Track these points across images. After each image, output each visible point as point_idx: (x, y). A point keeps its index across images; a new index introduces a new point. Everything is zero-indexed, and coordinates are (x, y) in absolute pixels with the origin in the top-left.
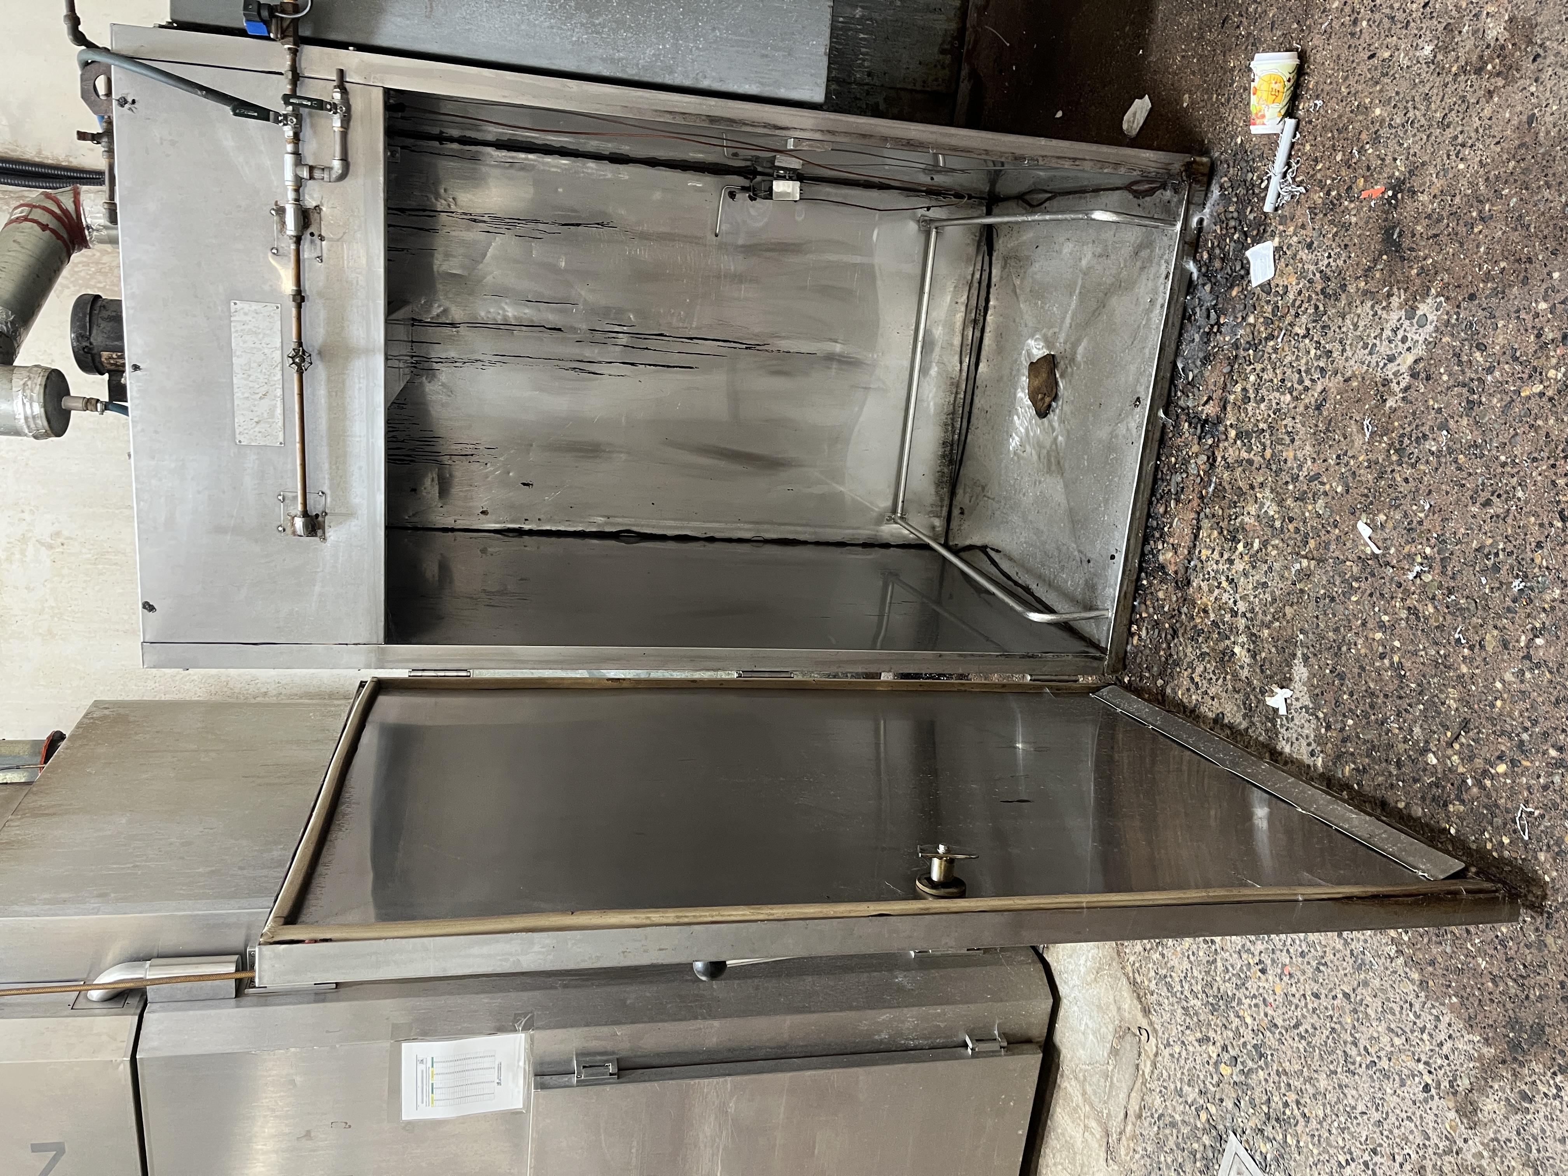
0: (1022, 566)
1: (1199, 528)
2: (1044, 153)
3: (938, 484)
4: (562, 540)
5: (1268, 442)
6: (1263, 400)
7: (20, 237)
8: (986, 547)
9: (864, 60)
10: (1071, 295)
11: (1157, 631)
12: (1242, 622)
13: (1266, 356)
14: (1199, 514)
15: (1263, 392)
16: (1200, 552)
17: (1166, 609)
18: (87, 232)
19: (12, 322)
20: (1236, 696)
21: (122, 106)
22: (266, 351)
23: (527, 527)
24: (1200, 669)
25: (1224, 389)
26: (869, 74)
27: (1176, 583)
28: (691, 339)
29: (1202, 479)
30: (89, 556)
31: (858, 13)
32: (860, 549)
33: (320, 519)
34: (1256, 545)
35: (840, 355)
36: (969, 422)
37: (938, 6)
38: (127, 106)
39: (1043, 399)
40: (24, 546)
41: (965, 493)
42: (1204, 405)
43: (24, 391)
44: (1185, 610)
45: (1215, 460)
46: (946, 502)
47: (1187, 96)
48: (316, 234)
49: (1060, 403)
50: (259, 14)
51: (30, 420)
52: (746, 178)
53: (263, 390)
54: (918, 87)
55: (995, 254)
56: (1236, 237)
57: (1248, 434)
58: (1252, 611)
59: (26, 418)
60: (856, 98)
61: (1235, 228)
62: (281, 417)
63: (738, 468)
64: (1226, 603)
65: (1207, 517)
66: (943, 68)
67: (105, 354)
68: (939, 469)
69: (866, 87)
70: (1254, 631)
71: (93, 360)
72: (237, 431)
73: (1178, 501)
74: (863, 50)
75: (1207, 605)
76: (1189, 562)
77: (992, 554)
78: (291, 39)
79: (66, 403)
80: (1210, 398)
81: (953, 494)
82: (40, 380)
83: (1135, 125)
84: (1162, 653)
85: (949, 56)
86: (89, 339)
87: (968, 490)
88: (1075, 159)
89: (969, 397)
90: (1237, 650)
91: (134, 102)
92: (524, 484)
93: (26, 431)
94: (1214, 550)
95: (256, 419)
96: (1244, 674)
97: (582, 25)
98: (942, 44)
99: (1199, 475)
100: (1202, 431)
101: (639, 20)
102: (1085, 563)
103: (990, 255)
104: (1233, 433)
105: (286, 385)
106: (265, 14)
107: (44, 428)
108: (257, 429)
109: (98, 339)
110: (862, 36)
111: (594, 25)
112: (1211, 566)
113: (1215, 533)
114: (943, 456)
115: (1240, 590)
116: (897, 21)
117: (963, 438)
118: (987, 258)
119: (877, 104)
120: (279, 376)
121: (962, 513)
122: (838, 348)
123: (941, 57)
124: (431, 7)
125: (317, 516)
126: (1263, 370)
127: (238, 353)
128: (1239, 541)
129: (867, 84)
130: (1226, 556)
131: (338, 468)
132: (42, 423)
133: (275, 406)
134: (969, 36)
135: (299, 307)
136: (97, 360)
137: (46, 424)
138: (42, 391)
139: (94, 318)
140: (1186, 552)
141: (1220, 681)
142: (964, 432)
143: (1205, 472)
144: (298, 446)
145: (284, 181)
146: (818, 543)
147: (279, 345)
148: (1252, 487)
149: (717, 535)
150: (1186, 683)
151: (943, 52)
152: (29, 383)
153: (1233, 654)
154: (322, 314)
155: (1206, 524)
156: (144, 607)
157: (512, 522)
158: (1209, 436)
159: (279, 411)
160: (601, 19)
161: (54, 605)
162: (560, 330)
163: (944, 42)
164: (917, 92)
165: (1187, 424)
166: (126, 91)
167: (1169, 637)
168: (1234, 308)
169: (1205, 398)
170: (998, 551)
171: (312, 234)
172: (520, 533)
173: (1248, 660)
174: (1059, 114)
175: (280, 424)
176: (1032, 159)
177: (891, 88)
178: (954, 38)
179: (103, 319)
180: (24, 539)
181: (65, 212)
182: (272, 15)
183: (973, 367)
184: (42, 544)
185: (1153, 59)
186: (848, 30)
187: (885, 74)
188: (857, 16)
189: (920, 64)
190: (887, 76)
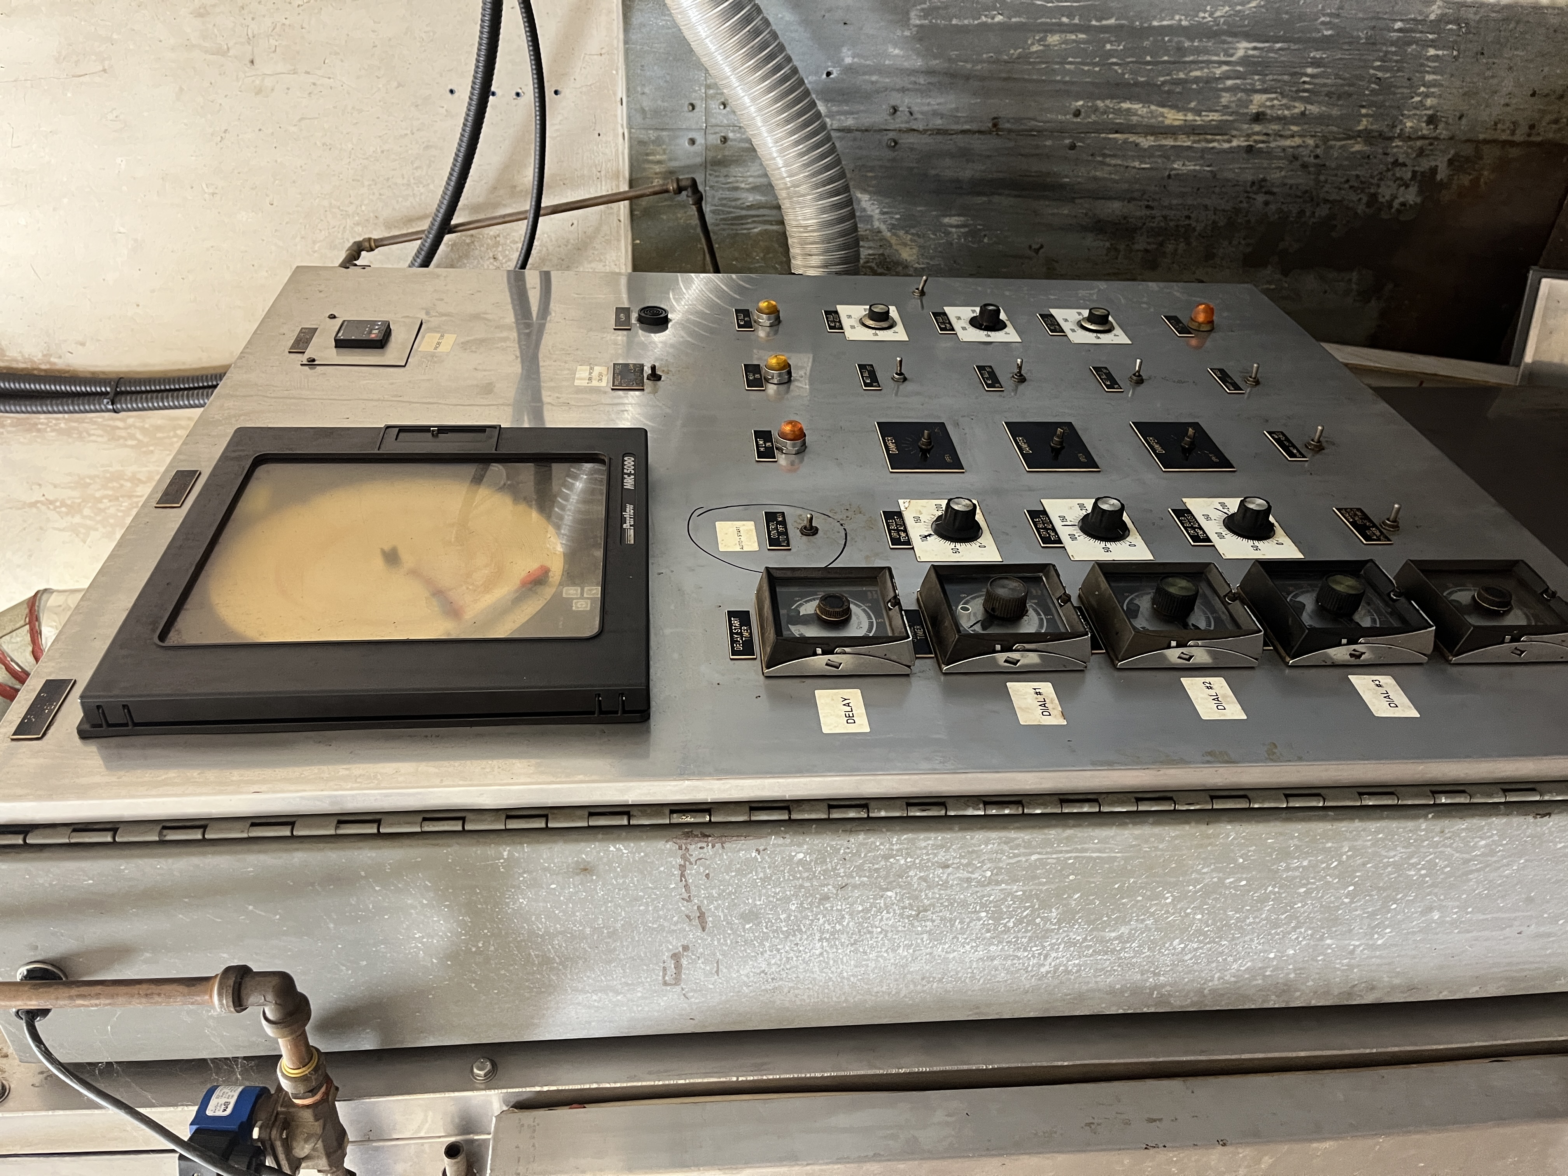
9: (1427, 96)
26: (1432, 120)
54: (1519, 137)
60: (1396, 163)
69: (1419, 143)
74: (1429, 78)
97: (1071, 943)
101: (1228, 918)
110: (1432, 52)
111: (1102, 941)
119: (1434, 171)
124: (678, 967)
129: (1423, 137)
164: (1512, 144)
186: (1409, 44)
187: (1460, 118)
188: (1432, 17)
189: (1533, 95)
190: (1464, 121)
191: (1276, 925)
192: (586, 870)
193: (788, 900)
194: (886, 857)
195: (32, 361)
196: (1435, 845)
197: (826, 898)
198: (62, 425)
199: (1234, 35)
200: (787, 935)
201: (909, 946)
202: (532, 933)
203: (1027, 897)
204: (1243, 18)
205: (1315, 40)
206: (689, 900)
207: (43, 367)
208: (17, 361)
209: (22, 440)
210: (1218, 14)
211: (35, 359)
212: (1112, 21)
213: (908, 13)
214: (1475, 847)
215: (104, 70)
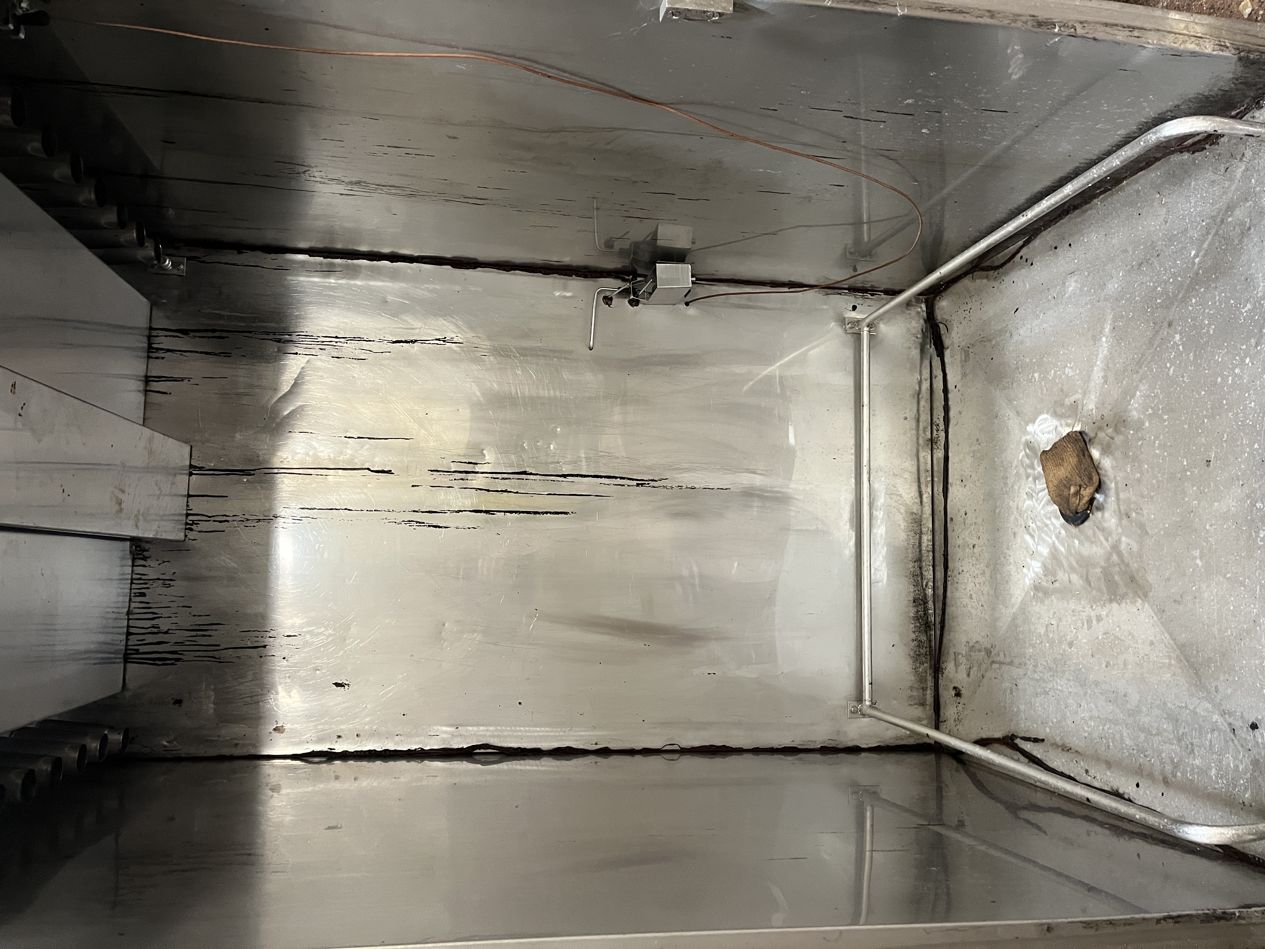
0: (1096, 758)
2: (1083, 18)
3: (917, 658)
4: (391, 764)
8: (1013, 737)
10: (1095, 339)
23: (339, 748)
28: (565, 476)
32: (818, 757)
35: (761, 490)
36: (946, 568)
39: (1077, 493)
41: (957, 665)
46: (930, 683)
49: (1112, 492)
52: (624, 280)
55: (947, 354)
63: (637, 645)
68: (913, 636)
77: (1028, 747)
81: (937, 670)
87: (962, 659)
88: (1133, 28)
89: (940, 538)
92: (337, 685)
102: (1245, 733)
103: (941, 354)
114: (917, 618)
117: (941, 591)
118: (937, 361)
121: (958, 694)
122: (758, 481)
142: (940, 584)
146: (757, 751)
149: (613, 746)
157: (320, 740)
162: (389, 472)
170: (1036, 740)
172: (330, 756)
176: (1064, 25)
183: (940, 497)
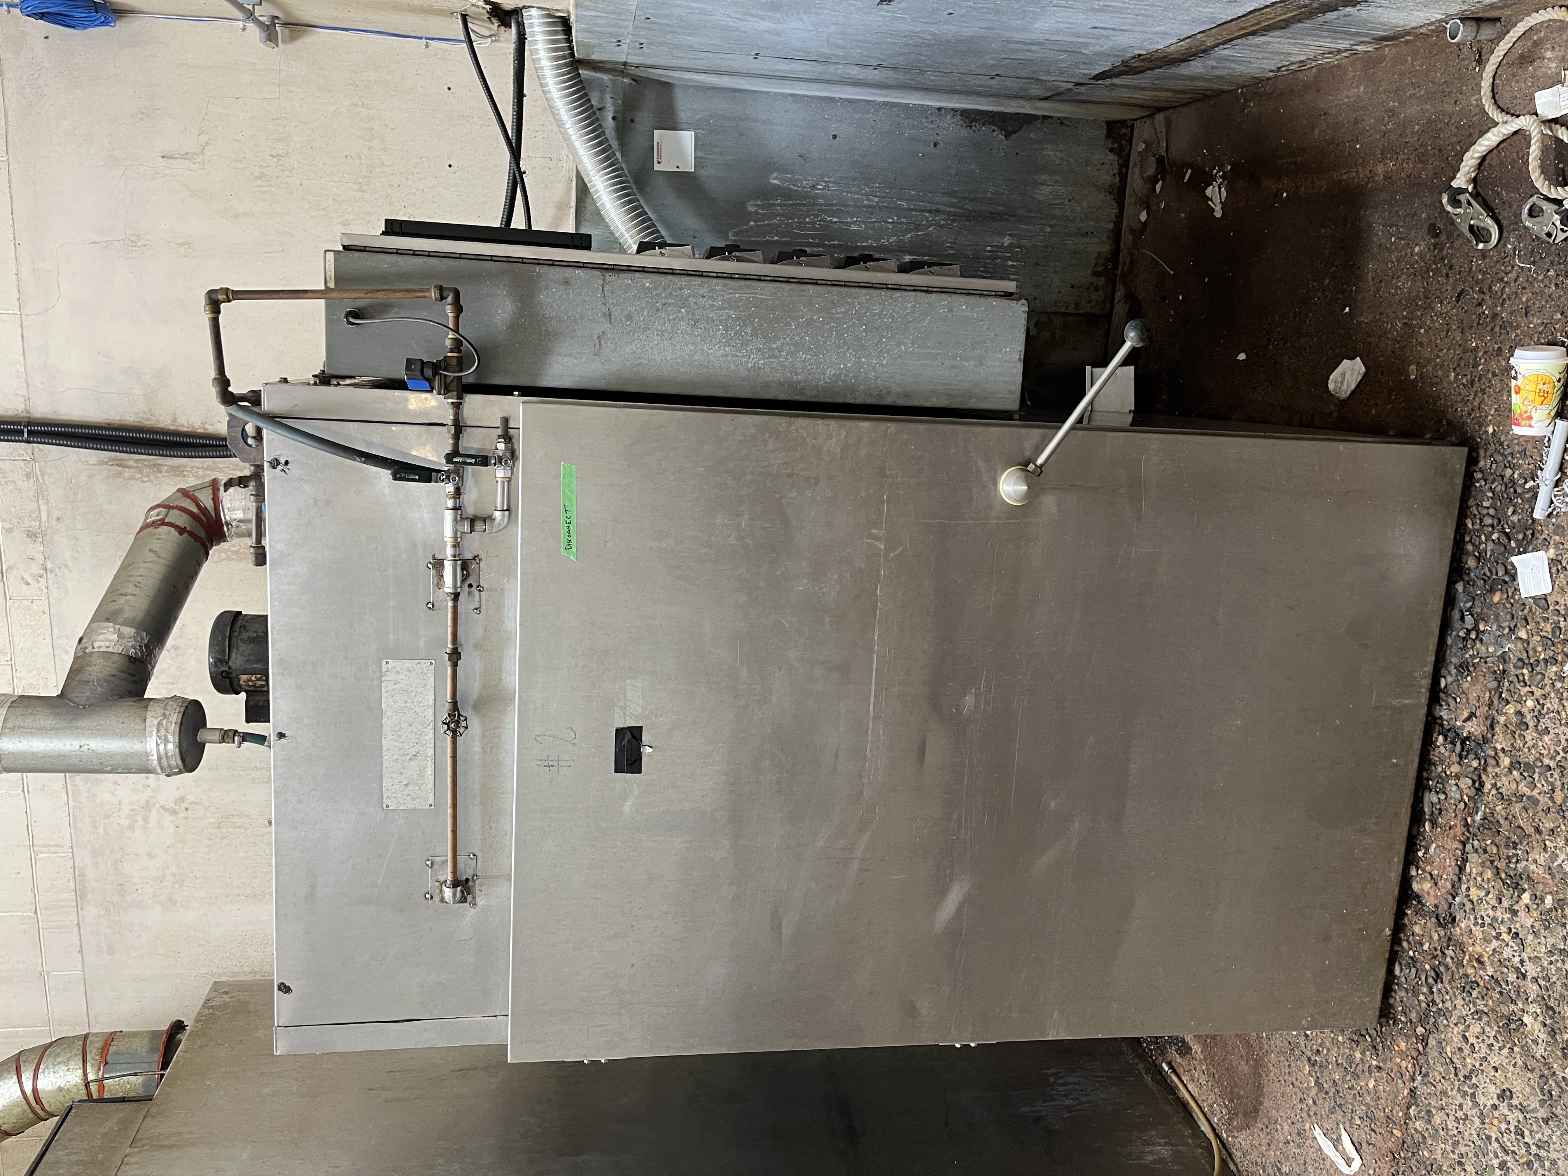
1: (1465, 860)
5: (1558, 783)
6: (1547, 731)
7: (155, 545)
11: (1414, 970)
12: (1533, 990)
13: (1547, 681)
14: (1464, 844)
15: (1545, 722)
16: (1468, 889)
17: (1426, 947)
18: (225, 528)
19: (146, 646)
20: (1529, 1075)
21: (274, 468)
22: (418, 710)
24: (1475, 1029)
25: (1490, 705)
27: (1437, 918)
29: (1466, 804)
30: (213, 820)
31: (1007, 241)
33: (470, 883)
34: (1549, 901)
37: (1090, 230)
38: (280, 468)
40: (148, 814)
42: (1465, 721)
43: (158, 731)
44: (1449, 952)
45: (1482, 785)
47: (1413, 367)
48: (475, 585)
50: (422, 373)
51: (164, 760)
53: (413, 751)
54: (1071, 310)
56: (1495, 536)
57: (1530, 767)
58: (1547, 978)
59: (160, 758)
61: (1493, 526)
62: (431, 778)
64: (1509, 960)
65: (1476, 851)
66: (1096, 289)
67: (244, 677)
70: (1551, 1003)
71: (231, 684)
72: (385, 796)
73: (1434, 824)
75: (1481, 956)
76: (1454, 898)
78: (455, 393)
79: (202, 736)
80: (1472, 715)
82: (175, 718)
83: (1345, 387)
84: (1422, 997)
85: (1103, 279)
86: (227, 663)
90: (1527, 1019)
91: (287, 463)
93: (159, 771)
94: (1488, 893)
95: (405, 782)
96: (1540, 1051)
97: (759, 350)
98: (1095, 267)
99: (1462, 800)
100: (1462, 750)
101: (819, 341)
104: (1506, 761)
105: (438, 744)
106: (428, 372)
107: (177, 767)
108: (406, 792)
109: (237, 661)
110: (1010, 263)
111: (771, 349)
112: (1485, 910)
113: (1489, 874)
115: (1528, 950)
116: (1046, 247)
120: (431, 735)
123: (1095, 279)
124: (600, 344)
125: (467, 880)
126: (1545, 697)
127: (389, 714)
128: (1524, 891)
130: (1506, 903)
131: (491, 828)
132: (176, 761)
133: (425, 767)
134: (1124, 257)
135: (455, 665)
136: (236, 682)
137: (180, 762)
138: (178, 730)
139: (234, 641)
140: (1449, 886)
141: (1505, 1051)
143: (1469, 797)
144: (450, 811)
145: (443, 537)
147: (432, 702)
148: (1538, 830)
150: (1457, 1041)
151: (1096, 274)
152: (164, 722)
153: (1523, 1024)
154: (478, 667)
155: (1473, 857)
156: (280, 989)
158: (1471, 756)
159: (430, 771)
160: (778, 343)
161: (175, 871)
163: (1096, 264)
164: (1069, 315)
165: (1441, 738)
166: (278, 453)
167: (1431, 981)
168: (1497, 616)
169: (1466, 714)
171: (470, 586)
173: (1543, 1036)
174: (1242, 357)
175: (431, 785)
177: (1042, 313)
178: (1108, 260)
179: (243, 641)
180: (147, 806)
181: (204, 510)
182: (435, 373)
184: (167, 810)
185: (1365, 318)
186: (996, 258)
187: (1035, 299)
188: (1006, 244)
189: (1072, 287)
190: (1037, 301)
191: (840, 347)
192: (566, 282)
193: (643, 309)
194: (681, 289)
195: (193, 427)
196: (891, 304)
197: (658, 310)
198: (201, 473)
199: (902, 252)
200: (645, 330)
201: (693, 343)
202: (544, 316)
203: (738, 318)
204: (905, 243)
205: (945, 256)
206: (605, 304)
207: (199, 431)
208: (183, 426)
209: (170, 482)
210: (891, 241)
211: (196, 426)
212: (836, 242)
213: (727, 233)
214: (907, 308)
215: (283, 251)
